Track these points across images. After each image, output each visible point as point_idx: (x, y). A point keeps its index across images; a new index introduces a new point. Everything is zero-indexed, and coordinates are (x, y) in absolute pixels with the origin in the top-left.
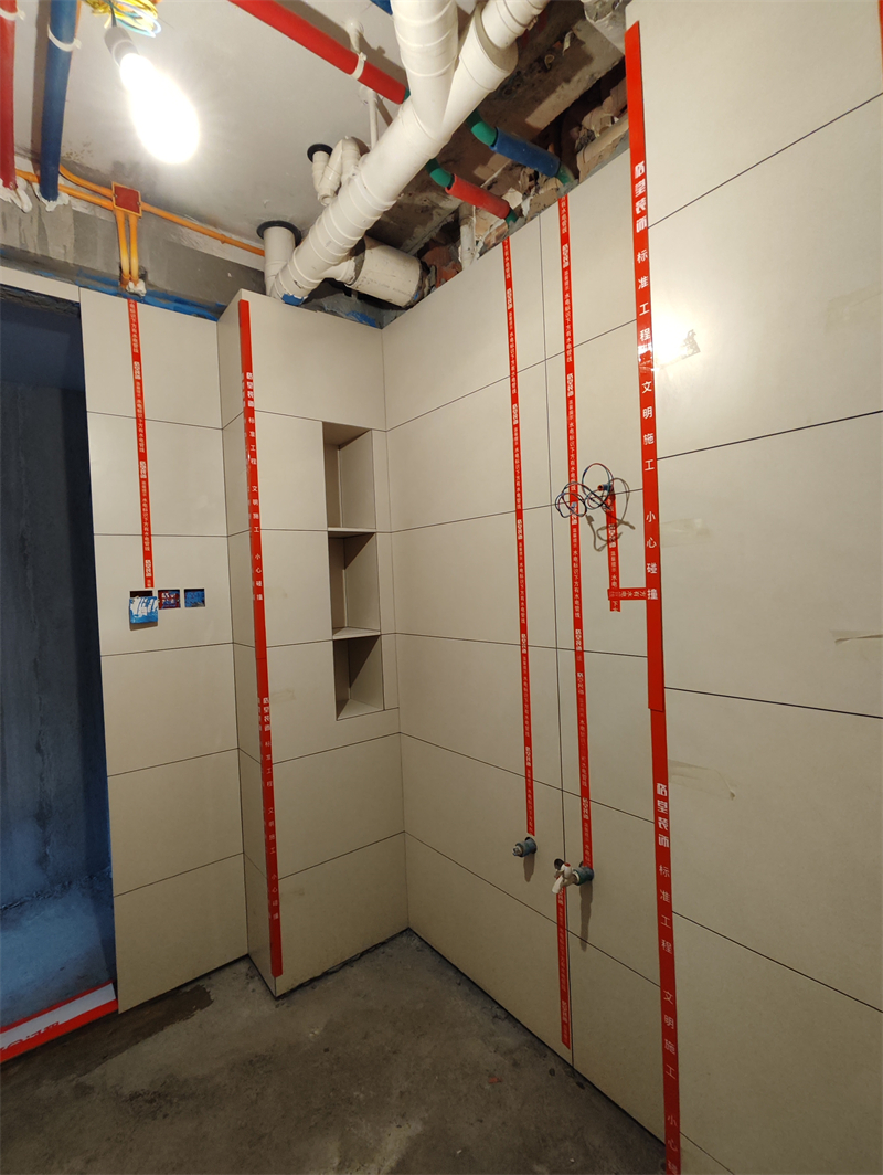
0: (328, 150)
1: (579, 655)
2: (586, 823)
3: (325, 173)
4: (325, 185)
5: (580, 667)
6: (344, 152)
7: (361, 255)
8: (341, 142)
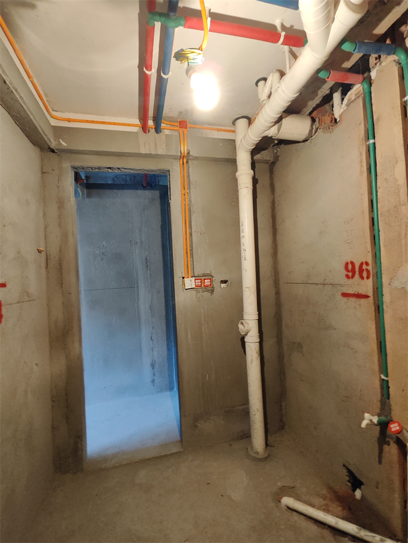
0: (265, 79)
3: (263, 90)
4: (263, 96)
6: (273, 78)
7: (280, 122)
8: (271, 74)
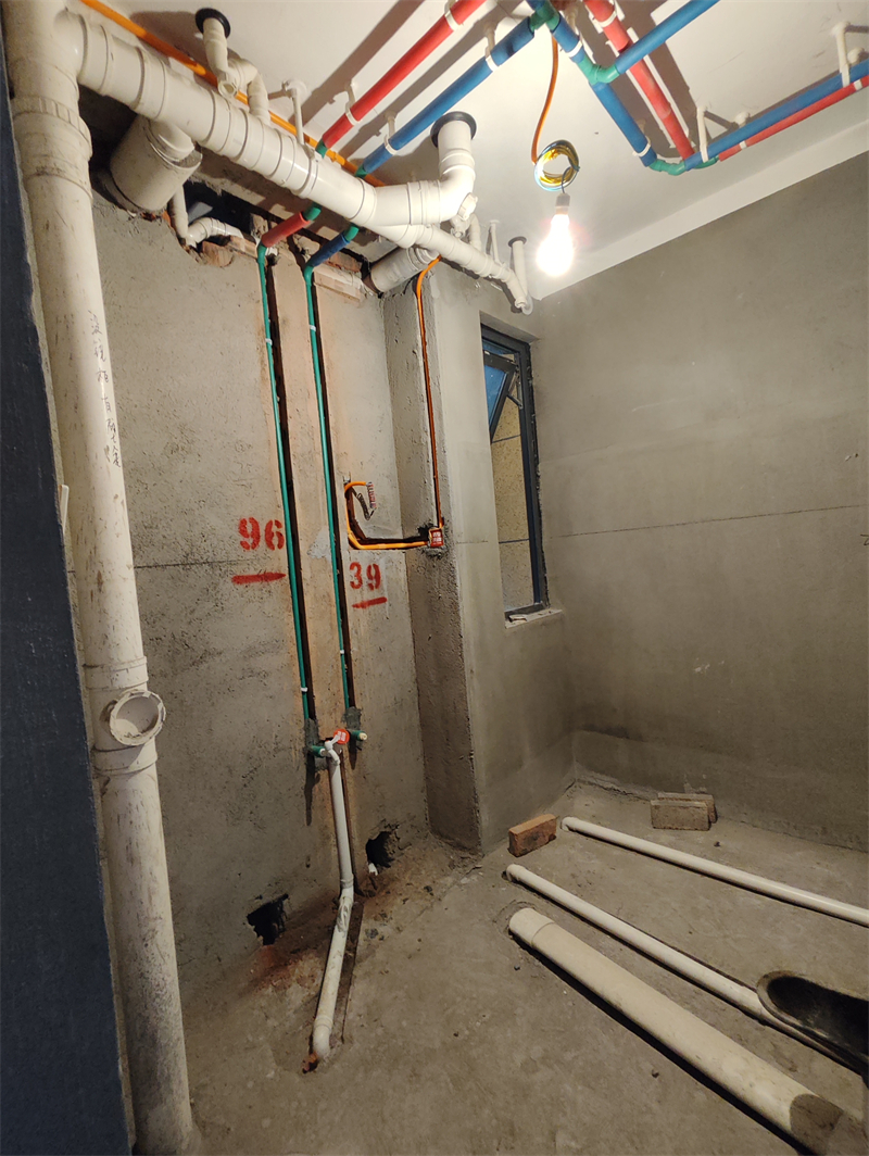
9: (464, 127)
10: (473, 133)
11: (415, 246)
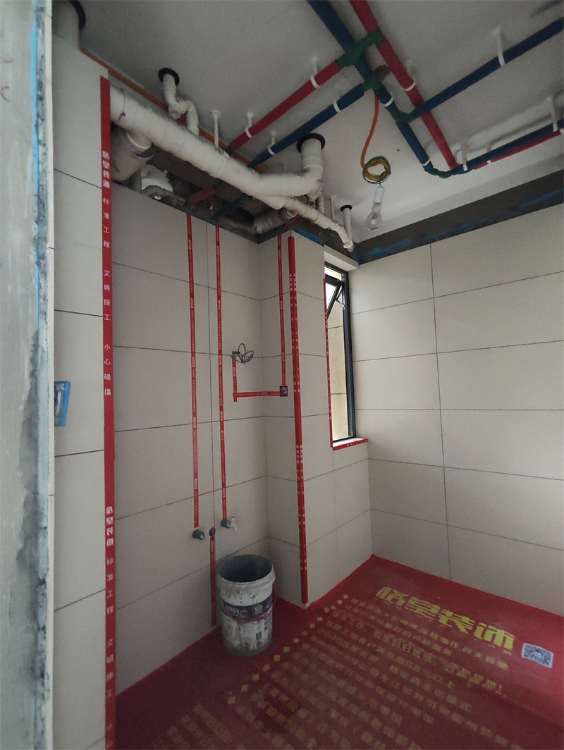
1: (222, 423)
2: (224, 499)
5: (222, 428)
9: (317, 143)
10: (322, 147)
11: (283, 209)
